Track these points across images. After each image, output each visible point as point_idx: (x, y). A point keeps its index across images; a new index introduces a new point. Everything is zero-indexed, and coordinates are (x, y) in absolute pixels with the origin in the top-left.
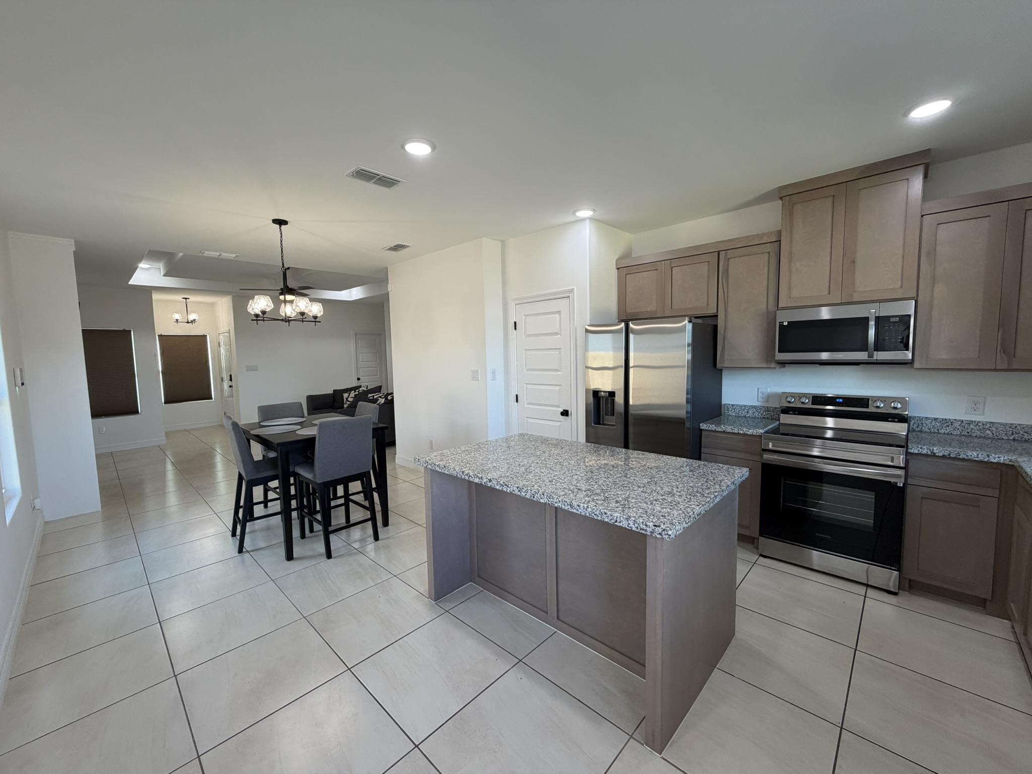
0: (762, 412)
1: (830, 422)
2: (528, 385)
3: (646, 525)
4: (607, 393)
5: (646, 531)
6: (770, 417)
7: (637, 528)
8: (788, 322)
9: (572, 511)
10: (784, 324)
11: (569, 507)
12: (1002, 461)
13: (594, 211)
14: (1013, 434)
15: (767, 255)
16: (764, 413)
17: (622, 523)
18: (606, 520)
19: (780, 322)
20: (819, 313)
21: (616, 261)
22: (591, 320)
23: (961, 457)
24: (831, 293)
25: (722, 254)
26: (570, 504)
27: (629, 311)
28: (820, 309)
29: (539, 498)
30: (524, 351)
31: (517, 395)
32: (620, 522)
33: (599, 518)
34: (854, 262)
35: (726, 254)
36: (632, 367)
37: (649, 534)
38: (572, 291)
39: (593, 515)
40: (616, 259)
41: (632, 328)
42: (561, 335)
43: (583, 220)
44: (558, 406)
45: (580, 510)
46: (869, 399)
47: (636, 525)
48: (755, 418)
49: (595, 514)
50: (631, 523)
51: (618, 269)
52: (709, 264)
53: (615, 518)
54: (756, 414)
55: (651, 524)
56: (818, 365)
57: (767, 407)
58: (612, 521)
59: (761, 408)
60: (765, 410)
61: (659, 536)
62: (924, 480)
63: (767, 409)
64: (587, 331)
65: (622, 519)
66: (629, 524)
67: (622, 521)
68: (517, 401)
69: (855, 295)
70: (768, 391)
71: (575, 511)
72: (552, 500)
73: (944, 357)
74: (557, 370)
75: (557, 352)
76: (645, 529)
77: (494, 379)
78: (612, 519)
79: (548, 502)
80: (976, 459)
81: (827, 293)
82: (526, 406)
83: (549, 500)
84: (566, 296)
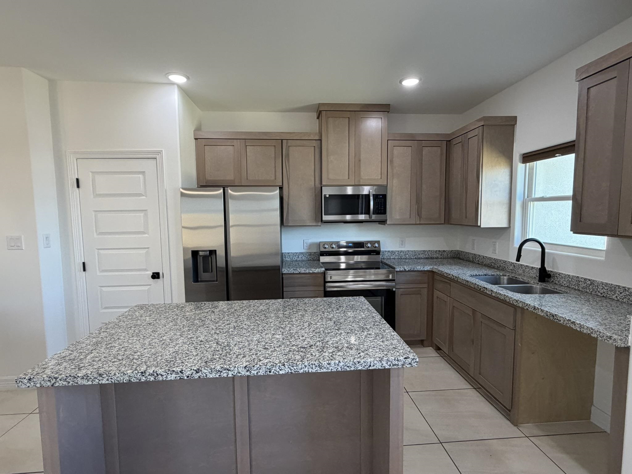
0: (307, 256)
1: (343, 258)
2: (99, 251)
3: (398, 360)
4: (208, 252)
5: (398, 365)
6: (312, 259)
7: (390, 365)
8: (329, 195)
9: (322, 371)
10: (327, 196)
11: (318, 368)
12: (428, 270)
13: (188, 78)
14: (415, 256)
15: (313, 148)
16: (308, 257)
17: (375, 366)
18: (360, 368)
19: (324, 195)
20: (346, 190)
21: (194, 131)
22: (182, 185)
23: (415, 270)
24: (350, 178)
25: (284, 142)
26: (319, 366)
27: (208, 177)
28: (346, 188)
29: (278, 370)
30: (93, 213)
31: (84, 263)
32: (374, 366)
33: (352, 369)
34: (360, 161)
35: (287, 143)
36: (233, 226)
37: (401, 367)
38: (160, 152)
39: (346, 367)
40: (193, 130)
41: (230, 194)
42: (146, 197)
43: (173, 84)
44: (146, 270)
45: (331, 368)
46: (363, 243)
47: (389, 363)
48: (303, 261)
49: (348, 367)
50: (384, 363)
51: (196, 139)
52: (275, 148)
53: (369, 363)
54: (304, 258)
55: (402, 358)
56: (343, 224)
57: (310, 252)
58: (366, 367)
59: (306, 253)
60: (309, 254)
61: (409, 366)
62: (402, 285)
63: (310, 254)
64: (182, 195)
65: (376, 362)
66: (382, 364)
67: (376, 364)
68: (84, 270)
69: (361, 181)
70: (310, 241)
71: (325, 370)
72: (295, 367)
73: (398, 217)
74: (143, 233)
75: (142, 214)
76: (397, 363)
77: (48, 246)
78: (365, 366)
79: (290, 371)
80: (420, 270)
81: (347, 178)
82: (98, 274)
83: (292, 368)
84: (154, 156)
